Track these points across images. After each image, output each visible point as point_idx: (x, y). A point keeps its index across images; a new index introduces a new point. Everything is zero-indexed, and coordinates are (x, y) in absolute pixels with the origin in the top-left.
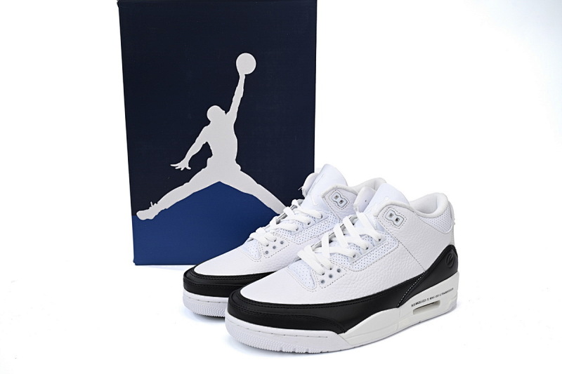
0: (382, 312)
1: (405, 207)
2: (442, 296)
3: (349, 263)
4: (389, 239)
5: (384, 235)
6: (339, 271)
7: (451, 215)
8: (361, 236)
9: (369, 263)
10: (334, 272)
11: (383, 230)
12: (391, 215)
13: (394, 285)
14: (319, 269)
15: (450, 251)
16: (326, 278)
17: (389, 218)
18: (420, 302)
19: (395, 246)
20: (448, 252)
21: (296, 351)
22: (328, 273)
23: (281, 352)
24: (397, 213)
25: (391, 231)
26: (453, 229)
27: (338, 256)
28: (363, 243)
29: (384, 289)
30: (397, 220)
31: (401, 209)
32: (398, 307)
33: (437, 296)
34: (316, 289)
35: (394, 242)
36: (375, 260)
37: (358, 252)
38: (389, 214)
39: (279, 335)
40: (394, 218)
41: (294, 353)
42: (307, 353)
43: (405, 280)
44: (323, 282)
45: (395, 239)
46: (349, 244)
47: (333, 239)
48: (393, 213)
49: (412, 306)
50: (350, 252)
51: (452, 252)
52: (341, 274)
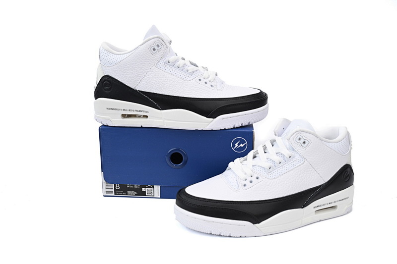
0: (289, 210)
1: (310, 133)
2: (339, 202)
3: (266, 173)
4: (297, 157)
5: (293, 154)
6: (257, 178)
7: (350, 142)
8: (277, 153)
9: (281, 174)
10: (254, 179)
11: (293, 150)
12: (300, 139)
13: (300, 191)
14: (243, 176)
15: (347, 168)
16: (247, 183)
17: (298, 141)
18: (320, 206)
19: (302, 162)
20: (345, 169)
21: (222, 235)
22: (249, 179)
23: (211, 234)
24: (304, 138)
25: (299, 150)
26: (350, 152)
27: (258, 167)
28: (277, 159)
29: (291, 194)
30: (304, 143)
31: (308, 134)
32: (303, 208)
33: (335, 202)
34: (240, 190)
35: (301, 159)
36: (285, 172)
37: (273, 165)
38: (298, 138)
39: (209, 222)
40: (302, 141)
41: (220, 235)
42: (230, 236)
43: (309, 188)
44: (245, 185)
45: (302, 157)
46: (267, 159)
47: (257, 155)
48: (301, 137)
49: (314, 208)
50: (267, 165)
51: (349, 169)
52: (259, 180)
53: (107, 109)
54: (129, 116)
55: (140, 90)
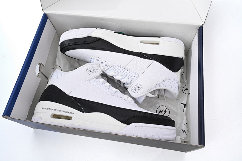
53: (43, 108)
54: (59, 117)
55: (72, 96)
